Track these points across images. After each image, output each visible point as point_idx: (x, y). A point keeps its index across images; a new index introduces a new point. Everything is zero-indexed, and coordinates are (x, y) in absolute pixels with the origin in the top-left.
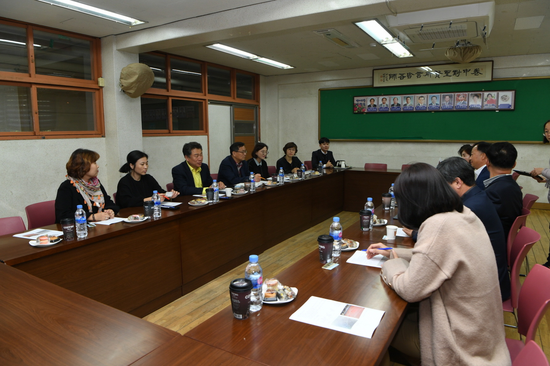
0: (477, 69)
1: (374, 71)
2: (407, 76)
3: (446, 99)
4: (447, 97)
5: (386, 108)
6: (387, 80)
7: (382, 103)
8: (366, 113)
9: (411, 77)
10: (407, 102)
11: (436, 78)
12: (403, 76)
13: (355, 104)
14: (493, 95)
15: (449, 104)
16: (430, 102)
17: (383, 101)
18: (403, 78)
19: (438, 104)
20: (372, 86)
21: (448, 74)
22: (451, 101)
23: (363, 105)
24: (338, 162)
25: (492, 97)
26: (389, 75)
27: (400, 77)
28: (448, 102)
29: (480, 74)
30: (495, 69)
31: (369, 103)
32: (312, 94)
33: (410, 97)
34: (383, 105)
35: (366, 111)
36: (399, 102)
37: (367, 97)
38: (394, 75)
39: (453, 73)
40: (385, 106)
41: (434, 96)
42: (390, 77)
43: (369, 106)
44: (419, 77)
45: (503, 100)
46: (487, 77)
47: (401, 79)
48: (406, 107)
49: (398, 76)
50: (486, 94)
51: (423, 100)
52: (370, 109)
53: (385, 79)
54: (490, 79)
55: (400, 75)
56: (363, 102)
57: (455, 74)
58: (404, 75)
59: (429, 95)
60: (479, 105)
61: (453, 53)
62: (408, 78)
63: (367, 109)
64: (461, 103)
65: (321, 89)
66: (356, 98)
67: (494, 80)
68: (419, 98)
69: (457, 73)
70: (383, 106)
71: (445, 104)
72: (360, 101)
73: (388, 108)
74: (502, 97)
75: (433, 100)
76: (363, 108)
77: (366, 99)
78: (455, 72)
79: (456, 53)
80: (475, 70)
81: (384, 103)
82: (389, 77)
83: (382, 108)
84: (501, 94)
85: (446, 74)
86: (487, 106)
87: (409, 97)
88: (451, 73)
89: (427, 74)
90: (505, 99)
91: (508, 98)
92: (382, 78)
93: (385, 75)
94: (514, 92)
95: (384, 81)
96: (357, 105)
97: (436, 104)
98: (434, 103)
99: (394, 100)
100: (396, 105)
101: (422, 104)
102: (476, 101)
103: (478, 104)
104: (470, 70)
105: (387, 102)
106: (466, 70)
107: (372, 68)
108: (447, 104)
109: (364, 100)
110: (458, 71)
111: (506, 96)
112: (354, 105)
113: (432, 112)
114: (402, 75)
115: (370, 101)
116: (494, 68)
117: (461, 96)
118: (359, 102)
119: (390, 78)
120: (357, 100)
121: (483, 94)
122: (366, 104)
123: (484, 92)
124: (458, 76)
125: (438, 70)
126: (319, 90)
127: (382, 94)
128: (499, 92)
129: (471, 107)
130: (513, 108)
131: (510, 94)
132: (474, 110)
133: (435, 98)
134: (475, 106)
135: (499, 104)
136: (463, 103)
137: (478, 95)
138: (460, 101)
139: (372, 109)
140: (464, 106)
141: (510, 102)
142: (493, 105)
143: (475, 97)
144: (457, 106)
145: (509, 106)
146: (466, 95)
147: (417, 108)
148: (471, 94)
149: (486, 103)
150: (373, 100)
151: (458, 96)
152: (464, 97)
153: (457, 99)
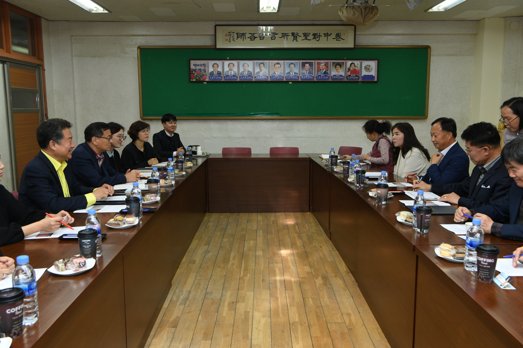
0: (338, 33)
1: (217, 27)
2: (259, 37)
3: (306, 67)
4: (307, 65)
5: (234, 76)
6: (233, 40)
7: (228, 70)
8: (207, 82)
9: (263, 38)
10: (260, 69)
11: (293, 41)
12: (254, 37)
13: (192, 70)
14: (356, 65)
15: (309, 73)
16: (287, 71)
17: (230, 67)
18: (254, 39)
19: (297, 74)
20: (214, 47)
21: (308, 37)
22: (311, 70)
23: (203, 71)
25: (355, 66)
26: (237, 34)
27: (250, 38)
28: (308, 71)
29: (342, 39)
30: (357, 34)
31: (211, 69)
32: (127, 53)
33: (263, 64)
34: (230, 72)
35: (207, 80)
36: (251, 69)
37: (207, 61)
38: (243, 35)
39: (313, 36)
40: (232, 74)
41: (292, 64)
42: (238, 36)
43: (212, 74)
44: (274, 38)
45: (366, 70)
46: (349, 43)
47: (251, 40)
48: (259, 76)
49: (248, 35)
50: (349, 63)
51: (279, 67)
52: (213, 77)
53: (232, 39)
54: (352, 46)
55: (250, 35)
56: (202, 68)
57: (315, 38)
58: (255, 35)
59: (286, 61)
60: (341, 76)
62: (260, 39)
63: (209, 77)
64: (323, 73)
65: (141, 47)
66: (193, 62)
67: (356, 47)
68: (275, 65)
69: (317, 37)
70: (230, 74)
71: (304, 73)
72: (198, 65)
73: (237, 77)
74: (365, 67)
75: (291, 68)
76: (203, 75)
77: (206, 64)
78: (314, 35)
80: (337, 34)
81: (231, 70)
82: (236, 36)
83: (228, 76)
84: (365, 63)
85: (305, 37)
86: (350, 77)
88: (311, 37)
89: (283, 35)
90: (368, 70)
91: (371, 68)
92: (228, 38)
93: (231, 33)
94: (376, 61)
95: (230, 42)
96: (195, 71)
97: (295, 73)
98: (292, 72)
99: (243, 66)
100: (246, 72)
101: (278, 72)
102: (338, 71)
103: (340, 74)
104: (331, 34)
105: (235, 69)
106: (327, 34)
107: (213, 24)
108: (307, 73)
109: (204, 65)
110: (319, 35)
111: (370, 66)
112: (190, 71)
113: (290, 83)
114: (253, 35)
115: (213, 66)
117: (322, 64)
118: (198, 68)
119: (237, 38)
120: (194, 65)
121: (346, 63)
122: (207, 70)
123: (347, 61)
124: (319, 40)
125: (295, 32)
126: (139, 48)
127: (228, 58)
128: (362, 61)
129: (333, 77)
130: (376, 80)
131: (373, 64)
132: (337, 81)
133: (293, 66)
134: (338, 77)
135: (361, 75)
136: (325, 73)
137: (340, 64)
138: (321, 70)
139: (216, 77)
140: (325, 76)
141: (373, 73)
142: (356, 76)
143: (338, 66)
144: (319, 76)
145: (372, 77)
146: (327, 63)
147: (272, 77)
148: (333, 63)
149: (349, 73)
150: (216, 66)
151: (319, 64)
152: (325, 65)
153: (318, 67)
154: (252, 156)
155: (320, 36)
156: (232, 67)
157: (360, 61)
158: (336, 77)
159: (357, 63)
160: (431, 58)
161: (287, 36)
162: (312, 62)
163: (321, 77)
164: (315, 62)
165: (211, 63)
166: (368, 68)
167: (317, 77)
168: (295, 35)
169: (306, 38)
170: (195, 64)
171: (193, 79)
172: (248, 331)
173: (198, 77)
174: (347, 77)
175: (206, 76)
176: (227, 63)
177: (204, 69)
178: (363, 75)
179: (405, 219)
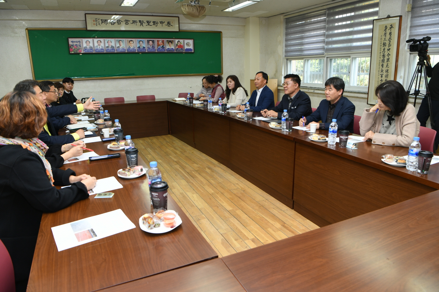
0: (169, 22)
1: (87, 15)
2: (117, 22)
3: (150, 43)
4: (151, 42)
5: (102, 49)
6: (99, 24)
7: (97, 45)
8: (82, 53)
9: (120, 24)
10: (120, 45)
11: (140, 26)
13: (70, 45)
14: (181, 42)
15: (152, 47)
16: (138, 45)
18: (114, 24)
19: (145, 47)
20: (85, 29)
22: (153, 45)
23: (79, 46)
24: (83, 100)
26: (101, 20)
27: (111, 23)
28: (151, 46)
29: (171, 25)
32: (16, 33)
34: (99, 47)
35: (82, 52)
36: (113, 44)
37: (81, 39)
38: (106, 21)
39: (153, 23)
40: (100, 48)
41: (141, 41)
42: (102, 22)
43: (86, 48)
44: (127, 24)
46: (175, 28)
47: (112, 25)
48: (119, 49)
49: (109, 21)
50: (177, 41)
51: (132, 43)
52: (86, 50)
53: (98, 23)
54: (178, 30)
56: (78, 44)
57: (154, 24)
59: (137, 39)
60: (172, 49)
61: (192, 9)
62: (118, 24)
63: (84, 50)
65: (28, 29)
66: (70, 40)
67: (180, 31)
68: (129, 42)
70: (99, 48)
71: (149, 47)
72: (75, 42)
73: (104, 50)
74: (186, 43)
75: (140, 44)
76: (79, 49)
77: (81, 41)
78: (154, 22)
79: (194, 9)
81: (99, 45)
82: (101, 22)
83: (98, 49)
84: (186, 41)
87: (120, 41)
88: (152, 24)
89: (133, 22)
90: (188, 45)
91: (190, 44)
92: (95, 23)
93: (97, 20)
94: (193, 40)
95: (97, 25)
96: (73, 46)
97: (143, 47)
98: (141, 46)
99: (108, 42)
100: (110, 47)
101: (132, 47)
102: (170, 46)
104: (164, 22)
105: (102, 45)
106: (162, 22)
107: (83, 13)
108: (151, 47)
109: (79, 41)
113: (140, 54)
114: (113, 21)
115: (86, 42)
116: (180, 22)
117: (160, 42)
118: (75, 44)
119: (102, 23)
120: (71, 42)
121: (175, 41)
122: (81, 45)
123: (175, 40)
124: (157, 26)
125: (141, 20)
126: (26, 29)
127: (96, 37)
128: (184, 40)
129: (167, 50)
130: (193, 51)
131: (191, 42)
132: (170, 52)
133: (141, 42)
134: (170, 49)
135: (184, 49)
136: (163, 47)
137: (172, 41)
138: (160, 45)
139: (89, 50)
140: (163, 49)
141: (191, 47)
142: (182, 49)
143: (170, 43)
144: (159, 49)
145: (190, 49)
146: (163, 41)
147: (128, 50)
148: (167, 40)
149: (177, 47)
150: (89, 42)
151: (158, 41)
152: (162, 42)
153: (158, 43)
154: (125, 103)
155: (157, 23)
156: (99, 43)
157: (183, 40)
158: (169, 49)
159: (181, 41)
160: (223, 38)
161: (136, 22)
162: (154, 40)
163: (160, 49)
164: (156, 40)
165: (84, 40)
166: (188, 44)
167: (157, 49)
168: (141, 22)
169: (149, 24)
170: (73, 41)
171: (71, 52)
172: (191, 203)
173: (75, 50)
174: (176, 50)
175: (81, 49)
176: (96, 40)
177: (79, 45)
178: (185, 49)
179: (275, 126)
